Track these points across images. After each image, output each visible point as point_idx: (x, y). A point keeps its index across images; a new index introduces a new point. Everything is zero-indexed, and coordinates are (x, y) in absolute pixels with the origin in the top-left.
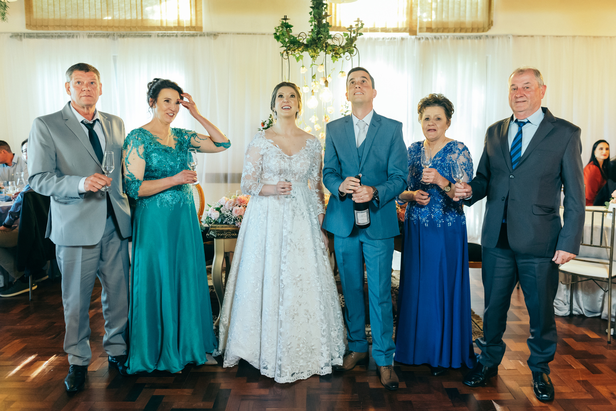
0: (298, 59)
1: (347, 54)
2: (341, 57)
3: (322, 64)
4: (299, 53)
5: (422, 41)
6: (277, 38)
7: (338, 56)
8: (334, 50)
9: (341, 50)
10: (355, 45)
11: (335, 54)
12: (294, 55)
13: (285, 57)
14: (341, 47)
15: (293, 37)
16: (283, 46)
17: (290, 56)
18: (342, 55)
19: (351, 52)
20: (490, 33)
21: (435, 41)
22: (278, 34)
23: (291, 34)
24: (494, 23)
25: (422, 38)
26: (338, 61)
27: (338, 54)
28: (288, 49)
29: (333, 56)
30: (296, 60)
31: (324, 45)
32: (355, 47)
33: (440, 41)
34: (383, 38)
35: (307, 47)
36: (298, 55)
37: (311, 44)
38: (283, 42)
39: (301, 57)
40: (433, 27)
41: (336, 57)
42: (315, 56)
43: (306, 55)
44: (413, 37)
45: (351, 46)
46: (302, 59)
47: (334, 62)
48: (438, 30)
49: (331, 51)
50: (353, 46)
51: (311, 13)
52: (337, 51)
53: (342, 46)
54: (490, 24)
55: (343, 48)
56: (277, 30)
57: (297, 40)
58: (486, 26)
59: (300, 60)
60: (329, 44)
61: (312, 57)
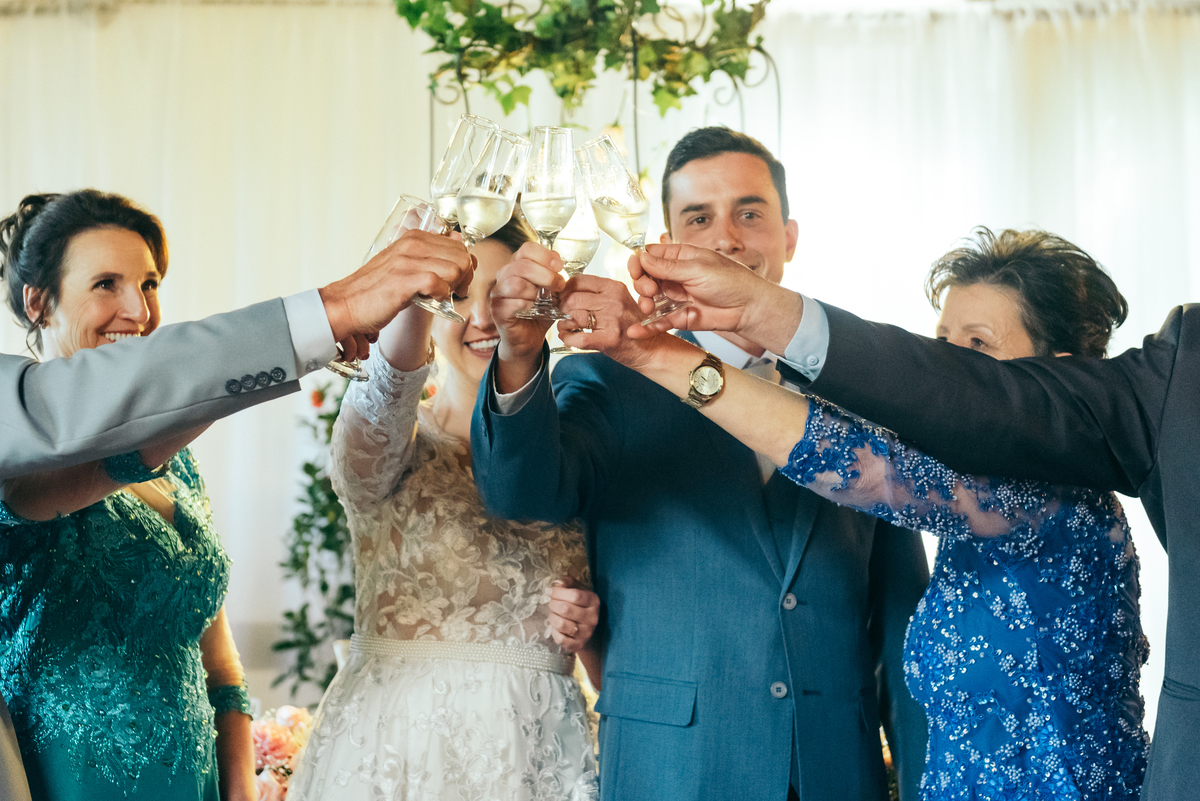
0: (507, 103)
1: (720, 77)
2: (691, 92)
3: (616, 125)
4: (506, 78)
5: (1021, 24)
6: (410, 11)
7: (681, 88)
8: (661, 64)
9: (699, 63)
10: (760, 39)
11: (668, 78)
12: (491, 86)
13: (447, 92)
14: (697, 49)
15: (488, 7)
16: (436, 49)
17: (476, 91)
18: (697, 83)
19: (737, 70)
21: (1077, 22)
25: (1023, 12)
26: (679, 108)
27: (679, 78)
28: (465, 58)
29: (657, 88)
30: (498, 107)
31: (626, 40)
32: (759, 48)
33: (1101, 21)
34: (850, 16)
35: (543, 49)
36: (505, 88)
37: (565, 40)
38: (441, 35)
39: (522, 93)
41: (674, 92)
42: (579, 91)
43: (539, 81)
45: (742, 44)
46: (525, 100)
47: (663, 113)
49: (649, 65)
50: (751, 40)
52: (679, 69)
53: (701, 43)
55: (707, 51)
57: (502, 22)
59: (519, 106)
60: (639, 41)
61: (564, 93)
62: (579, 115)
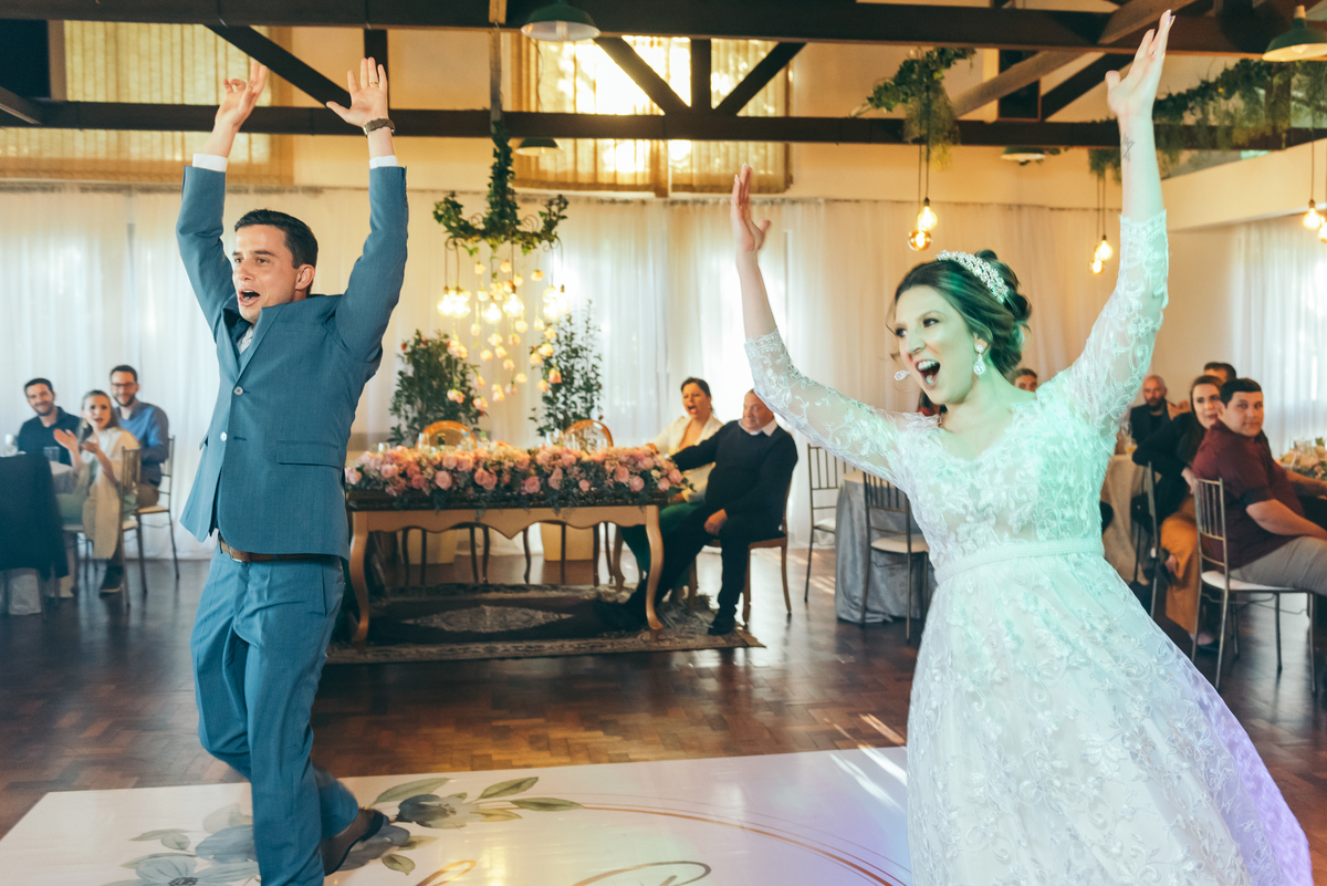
0: (471, 253)
1: (545, 242)
2: (535, 247)
3: (507, 258)
4: (471, 244)
5: (676, 207)
6: (439, 218)
7: (532, 247)
8: (524, 239)
9: (535, 239)
10: (556, 231)
11: (526, 244)
12: (465, 246)
13: (452, 246)
14: (535, 234)
15: (464, 221)
16: (447, 232)
17: (460, 249)
18: (537, 244)
19: (550, 241)
20: (790, 194)
21: (697, 206)
22: (440, 212)
23: (460, 216)
24: (795, 181)
25: (677, 202)
26: (531, 253)
27: (531, 243)
28: (456, 236)
29: (523, 246)
30: (468, 254)
31: (510, 232)
32: (555, 236)
33: (706, 207)
34: (612, 201)
35: (484, 234)
36: (471, 248)
37: (491, 232)
38: (450, 228)
39: (476, 249)
40: (695, 183)
41: (529, 248)
42: (497, 246)
43: (484, 245)
44: (661, 200)
45: (550, 233)
46: (478, 252)
47: (525, 256)
48: (702, 189)
49: (520, 240)
50: (553, 233)
51: (489, 185)
52: (530, 240)
53: (537, 232)
54: (789, 181)
55: (539, 235)
56: (438, 207)
57: (469, 226)
58: (781, 184)
59: (475, 254)
60: (518, 231)
61: (492, 246)
62: (497, 254)
